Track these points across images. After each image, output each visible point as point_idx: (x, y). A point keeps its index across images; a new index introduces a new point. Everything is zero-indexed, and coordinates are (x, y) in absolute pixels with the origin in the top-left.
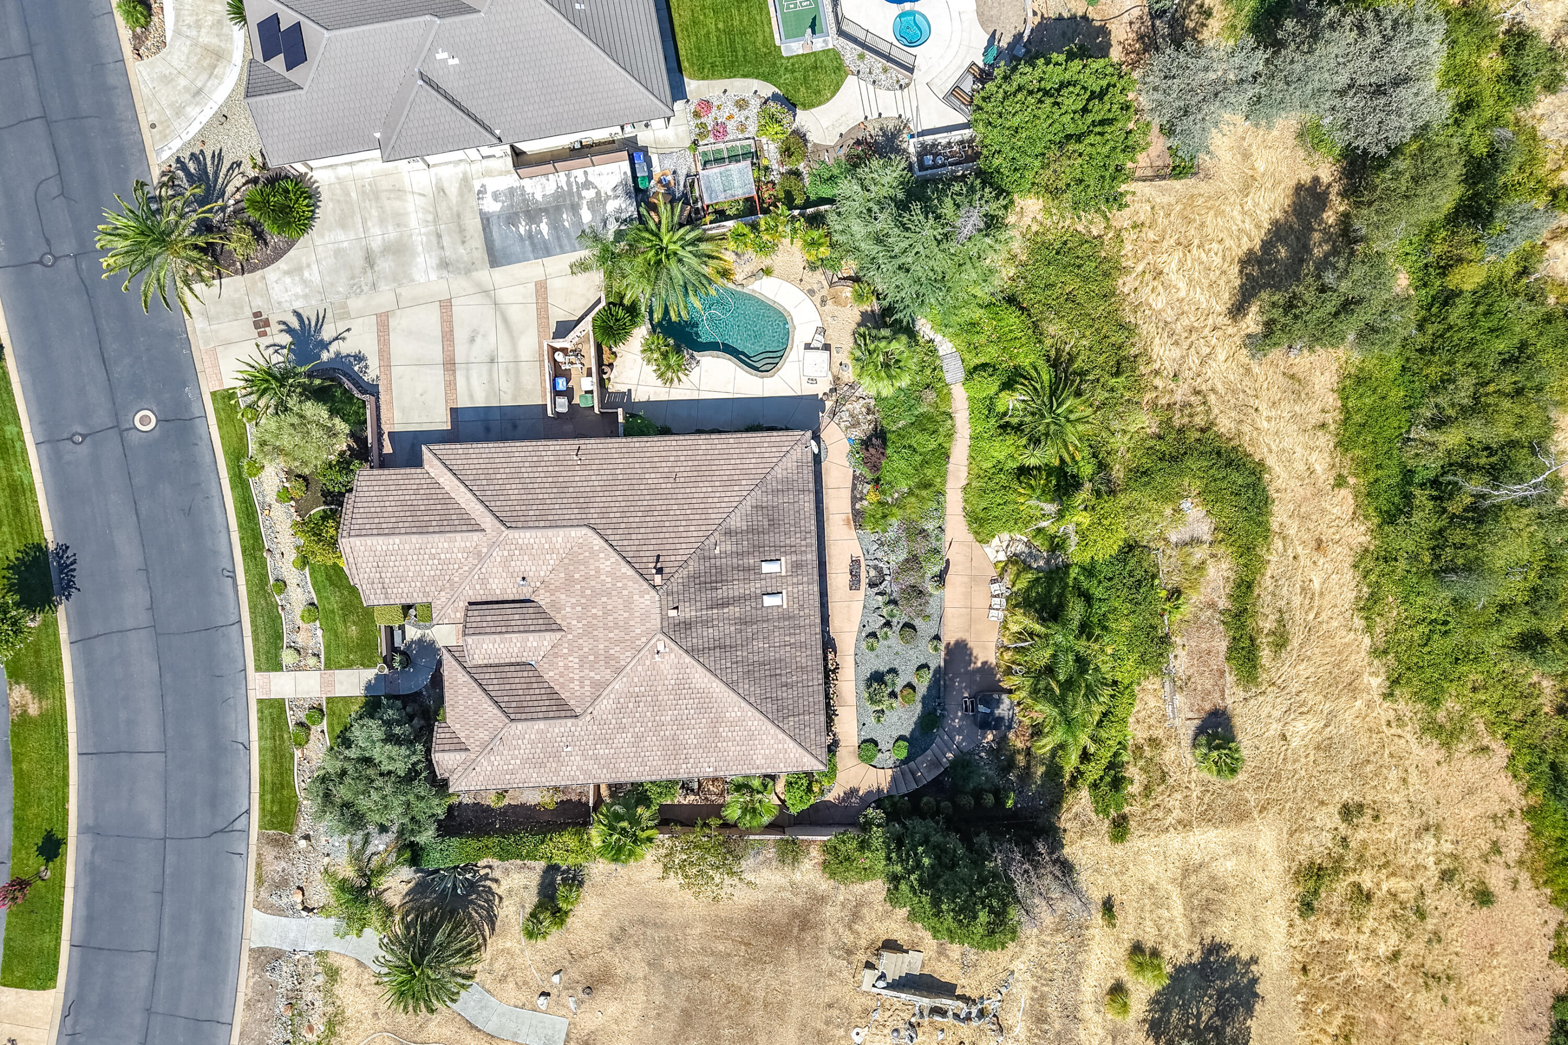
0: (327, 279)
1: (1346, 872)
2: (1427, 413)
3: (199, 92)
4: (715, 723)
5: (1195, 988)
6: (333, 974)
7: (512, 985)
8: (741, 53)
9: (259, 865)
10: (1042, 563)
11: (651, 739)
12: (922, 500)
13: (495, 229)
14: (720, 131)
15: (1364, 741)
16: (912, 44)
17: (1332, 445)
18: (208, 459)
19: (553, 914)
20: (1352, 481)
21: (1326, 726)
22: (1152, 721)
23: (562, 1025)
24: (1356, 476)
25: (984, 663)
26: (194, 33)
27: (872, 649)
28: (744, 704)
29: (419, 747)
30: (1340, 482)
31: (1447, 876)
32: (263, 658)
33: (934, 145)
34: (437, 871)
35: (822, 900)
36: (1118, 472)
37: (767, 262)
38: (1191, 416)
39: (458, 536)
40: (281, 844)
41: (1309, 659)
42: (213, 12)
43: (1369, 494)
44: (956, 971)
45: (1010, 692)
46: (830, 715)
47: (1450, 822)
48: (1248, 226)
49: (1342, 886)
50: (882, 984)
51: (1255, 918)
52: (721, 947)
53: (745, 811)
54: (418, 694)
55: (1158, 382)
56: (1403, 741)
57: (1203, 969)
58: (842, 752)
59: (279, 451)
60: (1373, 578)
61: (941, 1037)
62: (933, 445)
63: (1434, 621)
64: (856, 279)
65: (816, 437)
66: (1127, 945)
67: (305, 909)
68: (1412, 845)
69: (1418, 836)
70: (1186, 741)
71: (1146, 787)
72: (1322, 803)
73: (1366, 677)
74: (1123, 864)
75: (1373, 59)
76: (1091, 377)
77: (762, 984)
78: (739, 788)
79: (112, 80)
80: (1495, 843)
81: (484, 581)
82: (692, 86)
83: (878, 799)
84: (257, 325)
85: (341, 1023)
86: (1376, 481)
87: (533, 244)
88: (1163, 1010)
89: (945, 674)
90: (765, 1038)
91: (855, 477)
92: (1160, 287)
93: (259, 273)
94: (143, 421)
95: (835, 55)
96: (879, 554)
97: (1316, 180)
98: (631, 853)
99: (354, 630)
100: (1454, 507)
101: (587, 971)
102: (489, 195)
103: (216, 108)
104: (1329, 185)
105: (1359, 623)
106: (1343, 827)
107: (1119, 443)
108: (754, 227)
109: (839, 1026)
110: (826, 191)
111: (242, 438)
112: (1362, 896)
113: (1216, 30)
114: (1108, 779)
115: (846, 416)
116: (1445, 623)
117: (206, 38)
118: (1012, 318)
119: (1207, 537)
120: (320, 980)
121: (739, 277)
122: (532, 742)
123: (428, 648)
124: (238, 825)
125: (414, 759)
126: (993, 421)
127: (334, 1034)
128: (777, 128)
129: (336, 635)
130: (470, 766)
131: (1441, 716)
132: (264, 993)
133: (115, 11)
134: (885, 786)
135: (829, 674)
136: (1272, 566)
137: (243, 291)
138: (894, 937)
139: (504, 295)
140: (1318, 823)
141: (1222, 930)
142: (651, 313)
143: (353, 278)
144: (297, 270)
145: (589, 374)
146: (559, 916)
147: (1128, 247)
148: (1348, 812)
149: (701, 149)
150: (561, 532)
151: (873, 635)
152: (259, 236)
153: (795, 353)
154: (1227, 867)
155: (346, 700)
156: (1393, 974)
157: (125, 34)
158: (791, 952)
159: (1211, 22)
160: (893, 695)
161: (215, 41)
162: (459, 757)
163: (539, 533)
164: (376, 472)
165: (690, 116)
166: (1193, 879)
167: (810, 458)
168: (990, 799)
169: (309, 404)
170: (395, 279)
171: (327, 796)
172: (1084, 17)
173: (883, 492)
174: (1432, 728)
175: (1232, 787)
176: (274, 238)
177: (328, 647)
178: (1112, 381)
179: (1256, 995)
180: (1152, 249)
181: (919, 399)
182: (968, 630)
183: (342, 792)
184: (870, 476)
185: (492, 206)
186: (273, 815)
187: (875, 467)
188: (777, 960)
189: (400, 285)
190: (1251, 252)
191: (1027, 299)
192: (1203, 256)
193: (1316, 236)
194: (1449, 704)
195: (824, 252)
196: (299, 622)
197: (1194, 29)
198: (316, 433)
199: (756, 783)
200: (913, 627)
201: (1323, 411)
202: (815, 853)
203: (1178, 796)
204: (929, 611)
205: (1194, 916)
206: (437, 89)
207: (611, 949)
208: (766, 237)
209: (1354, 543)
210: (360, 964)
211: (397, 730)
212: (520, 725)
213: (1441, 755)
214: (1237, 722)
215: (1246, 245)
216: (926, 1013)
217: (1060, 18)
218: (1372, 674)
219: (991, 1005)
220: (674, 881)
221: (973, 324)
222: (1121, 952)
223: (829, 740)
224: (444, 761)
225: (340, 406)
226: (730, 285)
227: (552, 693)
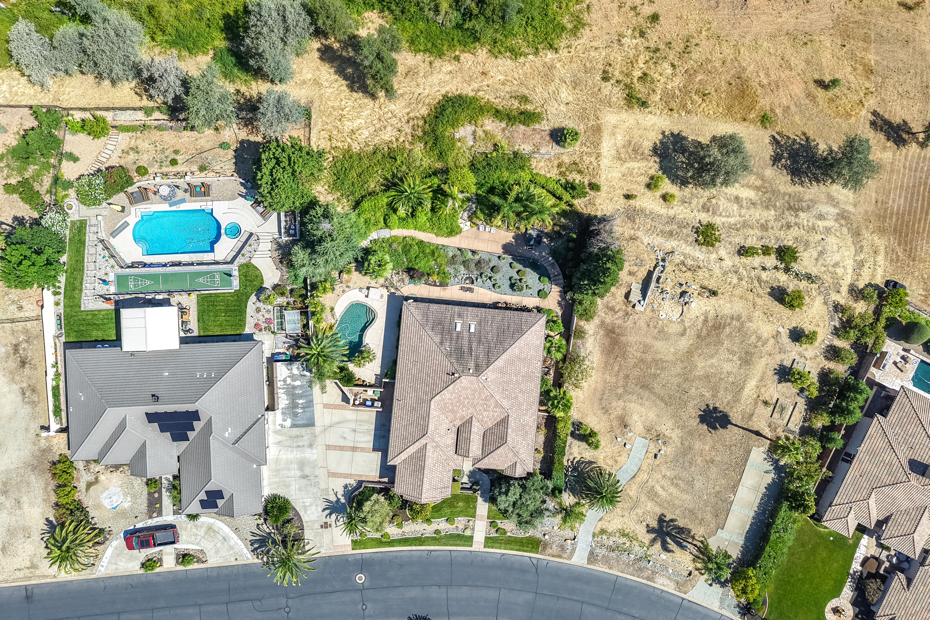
0: (310, 495)
1: (632, 83)
2: (431, 14)
3: (224, 538)
4: (519, 359)
5: (670, 162)
6: (603, 531)
7: (619, 458)
8: (236, 308)
9: (553, 556)
10: (474, 206)
11: (523, 386)
12: (439, 256)
13: (298, 422)
14: (268, 321)
15: (575, 65)
16: (239, 231)
17: (440, 60)
18: (380, 555)
19: (591, 436)
20: (457, 53)
21: (565, 83)
22: (550, 166)
23: (639, 440)
24: (455, 51)
25: (513, 238)
26: (199, 537)
27: (499, 287)
28: (513, 346)
29: (512, 482)
30: (457, 58)
31: (642, 34)
32: (467, 543)
33: (285, 228)
34: (566, 483)
35: (603, 322)
36: (439, 165)
37: (328, 309)
38: (418, 126)
39: (427, 454)
40: (546, 545)
41: (534, 86)
42: (191, 528)
43: (465, 46)
44: (642, 269)
45: (526, 229)
46: (524, 309)
47: (618, 29)
48: (336, 85)
49: (638, 86)
50: (642, 302)
51: (645, 129)
52: (617, 368)
53: (558, 351)
54: (491, 480)
55: (401, 140)
56: (578, 47)
57: (663, 157)
58: (542, 306)
59: (381, 523)
60: (502, 50)
61: (669, 280)
62: (416, 247)
63: (526, 22)
64: (341, 272)
65: (407, 298)
66: (646, 190)
67: (574, 539)
68: (626, 49)
69: (622, 45)
70: (562, 150)
71: (578, 172)
72: (599, 90)
73: (547, 60)
74: (610, 187)
75: (273, 31)
76: (395, 171)
77: (635, 353)
78: (549, 352)
79: (215, 574)
80: (631, 8)
81: (448, 446)
82: (248, 330)
83: (564, 293)
84: (326, 527)
85: (624, 531)
86: (459, 41)
87: (307, 407)
88: (677, 178)
89: (515, 256)
90: (658, 355)
91: (425, 284)
92: (359, 132)
93: (304, 524)
94: (360, 579)
95: (241, 267)
96: (460, 277)
97: (319, 50)
98: (568, 401)
99: (460, 504)
100: (476, 11)
101: (618, 426)
102: (284, 423)
103: (232, 532)
104: (322, 44)
105: (522, 60)
106: (612, 82)
107: (426, 162)
108: (313, 314)
109: (658, 323)
110: (301, 280)
111: (373, 539)
112: (644, 77)
113: (246, 88)
114: (571, 191)
115: (399, 284)
116: (528, 18)
117: (202, 532)
118: (366, 205)
119: (473, 128)
120: (604, 537)
121: (333, 322)
122: (516, 435)
123: (472, 474)
124: (535, 562)
125: (516, 485)
126: (409, 220)
127: (628, 534)
128: (271, 297)
129: (462, 512)
130: (523, 462)
131: (569, 26)
132: (606, 561)
133: (187, 568)
134: (559, 289)
135: (507, 307)
136: (490, 97)
137: (311, 531)
138: (624, 294)
139: (327, 422)
140: (608, 93)
141: (647, 145)
142: (343, 361)
143: (311, 485)
144: (305, 507)
145: (366, 391)
146: (592, 434)
147: (339, 144)
148: (605, 78)
149: (276, 330)
150: (431, 412)
151: (494, 285)
152: (289, 521)
153: (369, 302)
154: (620, 139)
155: (490, 511)
156: (681, 68)
157: (196, 566)
158: (623, 339)
159: (242, 91)
160: (520, 280)
161: (203, 529)
162: (518, 466)
163: (430, 421)
164: (396, 485)
165: (261, 333)
166: (623, 156)
167: (415, 303)
168: (571, 245)
169: (364, 508)
170: (314, 467)
171: (527, 522)
172: (235, 151)
173: (434, 273)
174: (575, 31)
175: (585, 132)
176: (290, 515)
177: (466, 516)
178: (399, 162)
179: (679, 134)
180: (341, 133)
181: (396, 250)
182: (498, 243)
183: (526, 516)
184: (426, 277)
185: (288, 423)
186: (533, 548)
187: (423, 275)
188: (626, 345)
189: (317, 465)
190: (347, 86)
191: (357, 196)
192: (347, 109)
193: (344, 54)
194: (565, 21)
195: (328, 285)
196: (454, 526)
197: (245, 99)
198: (377, 507)
199: (548, 345)
200: (493, 267)
201: (424, 62)
202: (582, 323)
203: (585, 158)
204: (487, 259)
205: (639, 157)
206: (240, 438)
207: (610, 414)
208: (319, 309)
209: (485, 56)
210: (600, 520)
211: (503, 490)
212: (508, 439)
213: (587, 29)
214: (557, 126)
215: (344, 88)
216: (658, 285)
217: (235, 163)
218: (546, 57)
219: (660, 255)
220: (584, 384)
221: (366, 222)
222: (649, 194)
223: (535, 311)
224: (519, 472)
225: (365, 497)
226: (336, 326)
227: (498, 424)
